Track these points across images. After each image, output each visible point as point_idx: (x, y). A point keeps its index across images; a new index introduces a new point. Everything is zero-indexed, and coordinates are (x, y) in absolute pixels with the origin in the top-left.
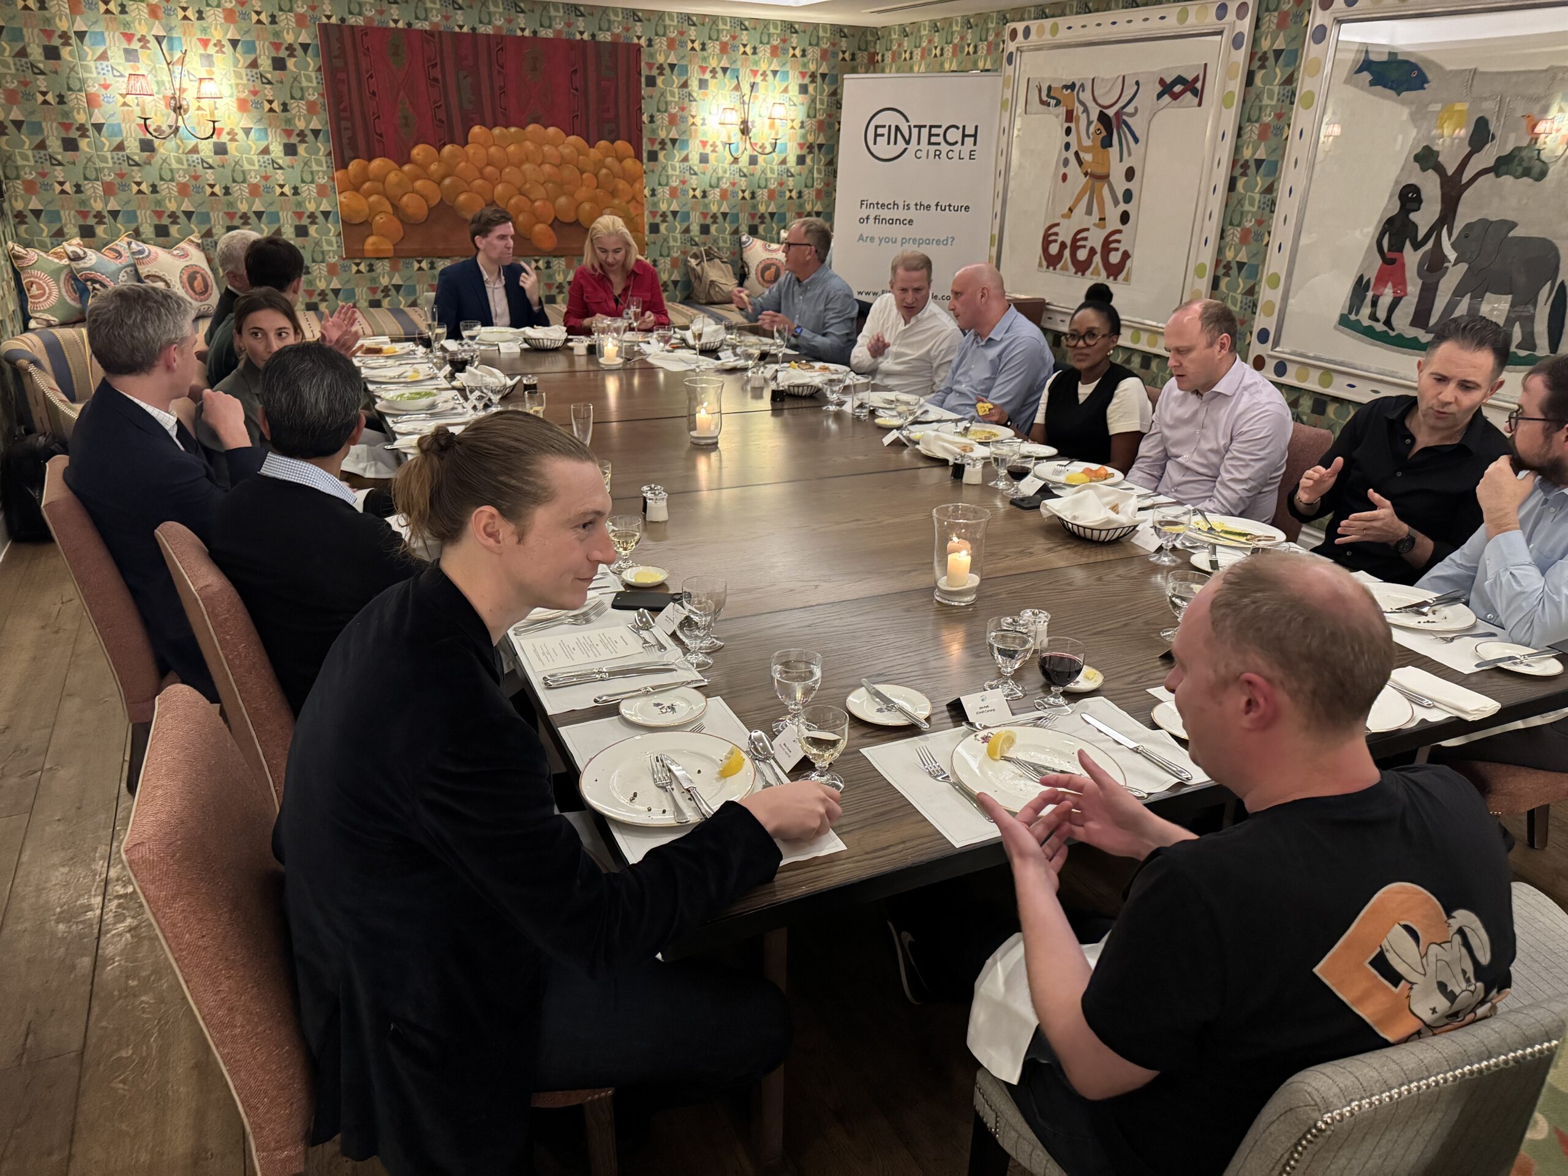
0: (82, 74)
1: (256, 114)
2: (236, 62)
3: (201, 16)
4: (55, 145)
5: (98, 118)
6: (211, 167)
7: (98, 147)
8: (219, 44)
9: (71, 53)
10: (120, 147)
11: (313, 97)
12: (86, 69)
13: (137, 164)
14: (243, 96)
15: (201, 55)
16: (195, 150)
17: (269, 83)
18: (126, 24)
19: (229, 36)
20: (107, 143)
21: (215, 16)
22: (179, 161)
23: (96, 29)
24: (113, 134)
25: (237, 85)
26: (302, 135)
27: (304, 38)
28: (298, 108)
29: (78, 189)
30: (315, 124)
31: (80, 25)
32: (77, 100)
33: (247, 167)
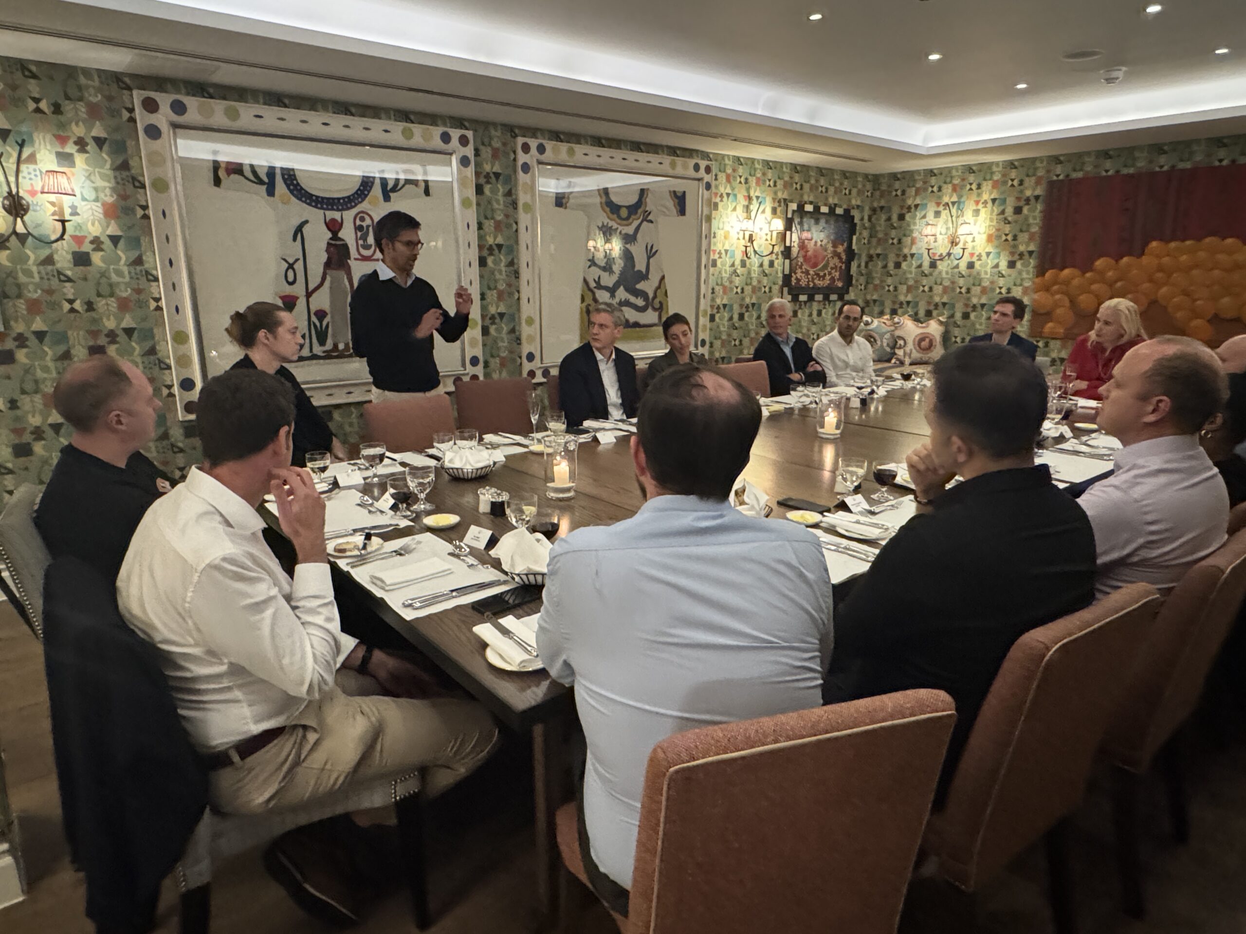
0: (912, 227)
1: (996, 243)
2: (992, 211)
3: (979, 187)
4: (891, 265)
5: (914, 251)
6: (963, 276)
7: (910, 266)
8: (985, 202)
9: (910, 217)
10: (920, 266)
11: (1035, 229)
12: (915, 224)
13: (926, 276)
14: (991, 232)
15: (974, 210)
16: (957, 266)
17: (1009, 223)
18: (940, 197)
19: (992, 197)
20: (915, 263)
21: (987, 186)
22: (947, 273)
23: (925, 202)
24: (918, 259)
25: (990, 226)
26: (1021, 255)
27: (1038, 192)
28: (1024, 237)
29: (896, 289)
30: (1032, 247)
31: (918, 201)
32: (907, 241)
33: (983, 276)
